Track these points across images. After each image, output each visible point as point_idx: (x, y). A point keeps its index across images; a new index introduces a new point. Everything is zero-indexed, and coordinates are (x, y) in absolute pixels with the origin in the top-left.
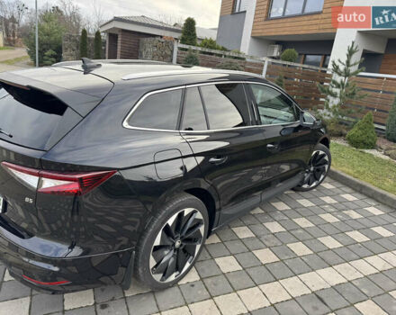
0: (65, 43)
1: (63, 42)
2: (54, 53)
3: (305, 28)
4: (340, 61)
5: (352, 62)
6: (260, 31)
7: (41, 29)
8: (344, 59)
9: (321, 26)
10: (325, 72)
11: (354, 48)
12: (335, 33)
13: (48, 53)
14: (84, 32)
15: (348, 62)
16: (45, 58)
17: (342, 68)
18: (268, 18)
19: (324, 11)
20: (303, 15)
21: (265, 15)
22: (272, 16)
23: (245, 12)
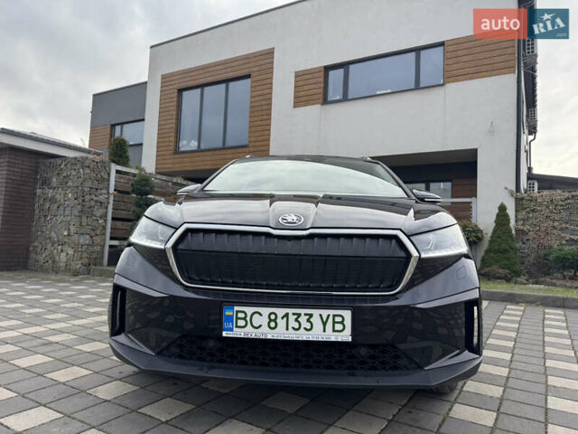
6: (170, 166)
18: (177, 151)
19: (251, 144)
20: (224, 148)
21: (172, 148)
22: (182, 149)
23: (142, 144)
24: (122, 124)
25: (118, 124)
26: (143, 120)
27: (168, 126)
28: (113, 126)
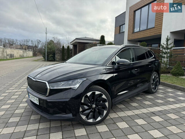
0: (57, 52)
1: (56, 51)
2: (52, 56)
3: (149, 34)
4: (164, 44)
5: (169, 43)
6: (131, 38)
7: (48, 47)
8: (165, 43)
9: (155, 32)
10: (160, 49)
11: (169, 38)
12: (161, 34)
13: (50, 56)
14: (63, 47)
15: (167, 44)
16: (49, 57)
17: (165, 46)
18: (133, 32)
19: (155, 27)
20: (147, 29)
21: (132, 32)
22: (135, 32)
23: (124, 32)
24: (122, 25)
25: (121, 25)
26: (125, 24)
27: (131, 25)
28: (120, 26)
